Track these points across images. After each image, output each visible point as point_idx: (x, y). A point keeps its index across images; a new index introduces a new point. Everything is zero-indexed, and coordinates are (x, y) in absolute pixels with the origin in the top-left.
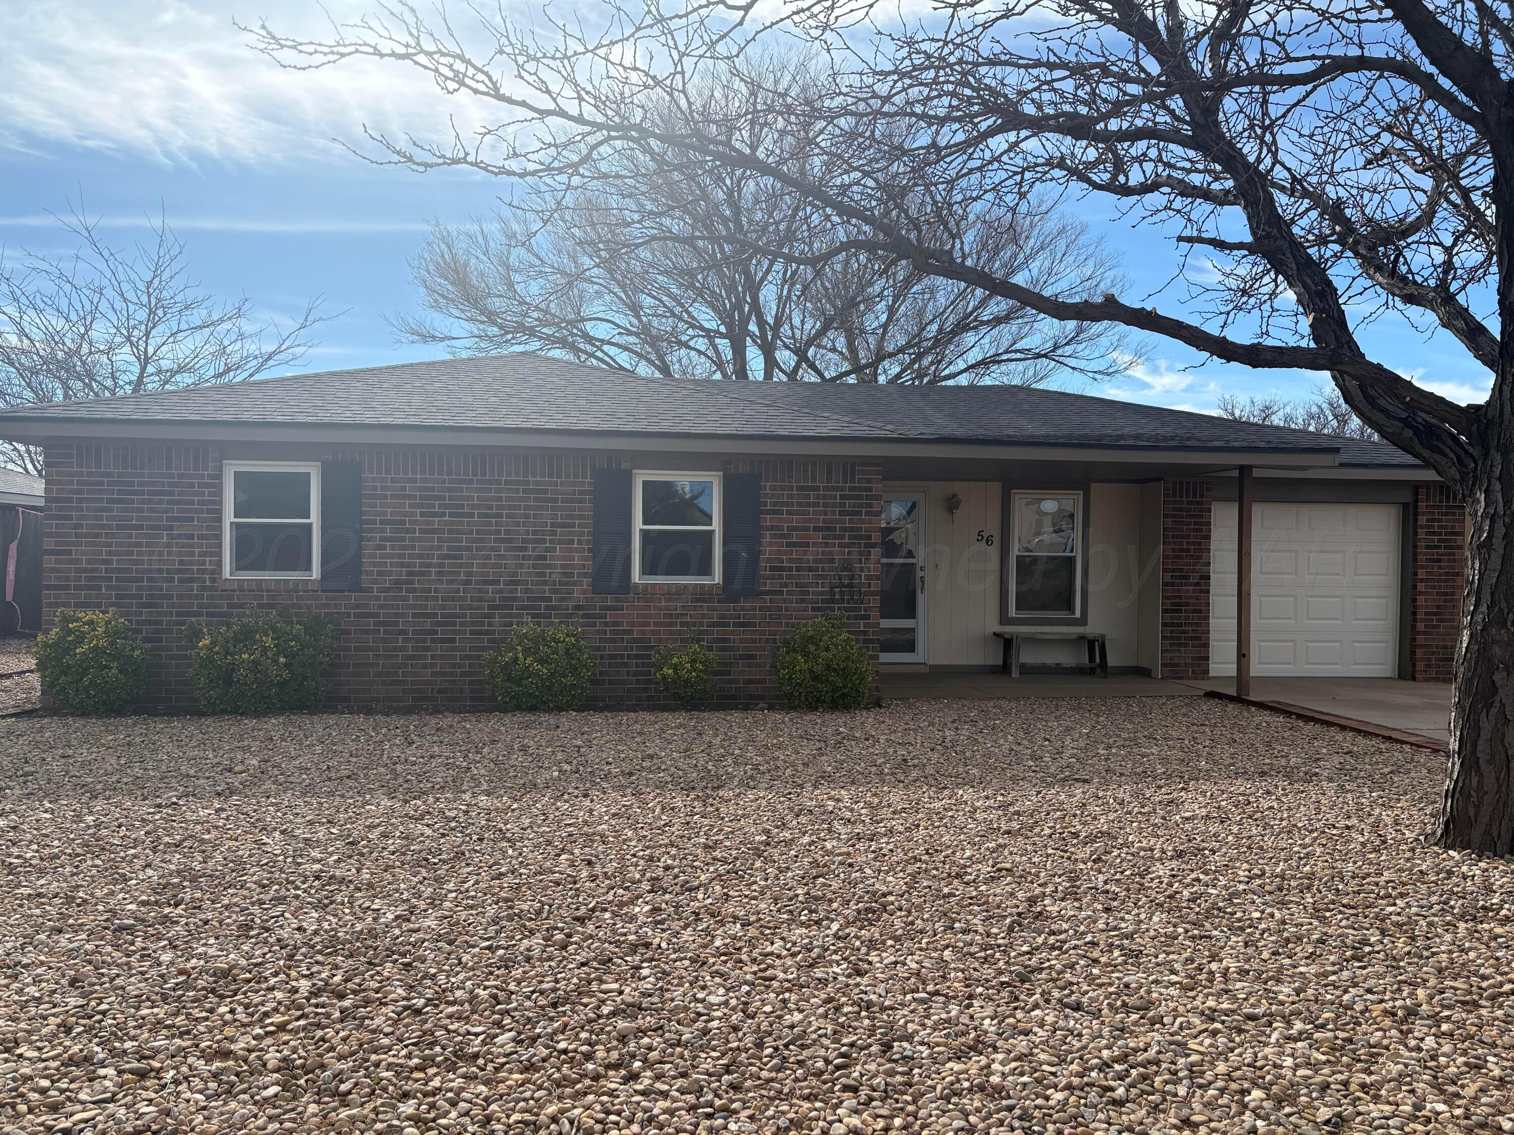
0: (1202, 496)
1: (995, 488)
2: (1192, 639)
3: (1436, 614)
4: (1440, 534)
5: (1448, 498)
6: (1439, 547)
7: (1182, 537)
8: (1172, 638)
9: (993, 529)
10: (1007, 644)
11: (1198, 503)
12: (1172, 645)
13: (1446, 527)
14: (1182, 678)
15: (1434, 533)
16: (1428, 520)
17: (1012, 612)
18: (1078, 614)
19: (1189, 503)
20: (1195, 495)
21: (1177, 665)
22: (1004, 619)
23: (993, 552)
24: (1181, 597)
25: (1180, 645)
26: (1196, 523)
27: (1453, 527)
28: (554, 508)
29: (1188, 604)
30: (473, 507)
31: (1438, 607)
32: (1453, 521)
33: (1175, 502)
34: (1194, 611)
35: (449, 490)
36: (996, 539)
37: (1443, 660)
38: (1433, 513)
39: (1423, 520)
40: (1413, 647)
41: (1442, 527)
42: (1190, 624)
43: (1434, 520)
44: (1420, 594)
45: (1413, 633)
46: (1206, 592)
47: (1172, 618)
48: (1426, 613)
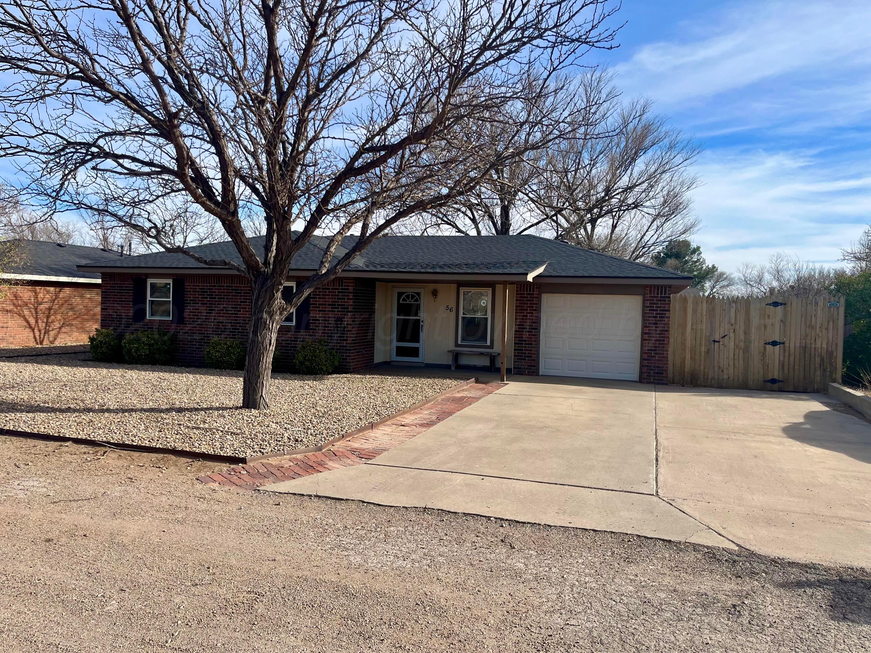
0: (534, 291)
1: (454, 286)
2: (528, 357)
3: (653, 350)
4: (657, 310)
5: (661, 293)
6: (656, 317)
7: (523, 310)
8: (518, 356)
9: (453, 305)
10: (456, 356)
11: (532, 294)
12: (518, 359)
14: (522, 374)
15: (654, 310)
16: (650, 303)
17: (459, 342)
18: (488, 343)
19: (527, 294)
20: (530, 291)
21: (520, 368)
22: (457, 345)
23: (453, 314)
24: (522, 338)
25: (521, 359)
26: (530, 304)
27: (664, 307)
28: (241, 296)
29: (526, 341)
30: (216, 295)
31: (655, 347)
32: (664, 304)
33: (521, 294)
35: (209, 289)
36: (454, 310)
37: (657, 373)
38: (653, 300)
39: (648, 304)
40: (642, 366)
41: (659, 307)
42: (527, 350)
43: (654, 304)
44: (645, 340)
45: (642, 359)
46: (535, 335)
47: (518, 347)
48: (648, 350)
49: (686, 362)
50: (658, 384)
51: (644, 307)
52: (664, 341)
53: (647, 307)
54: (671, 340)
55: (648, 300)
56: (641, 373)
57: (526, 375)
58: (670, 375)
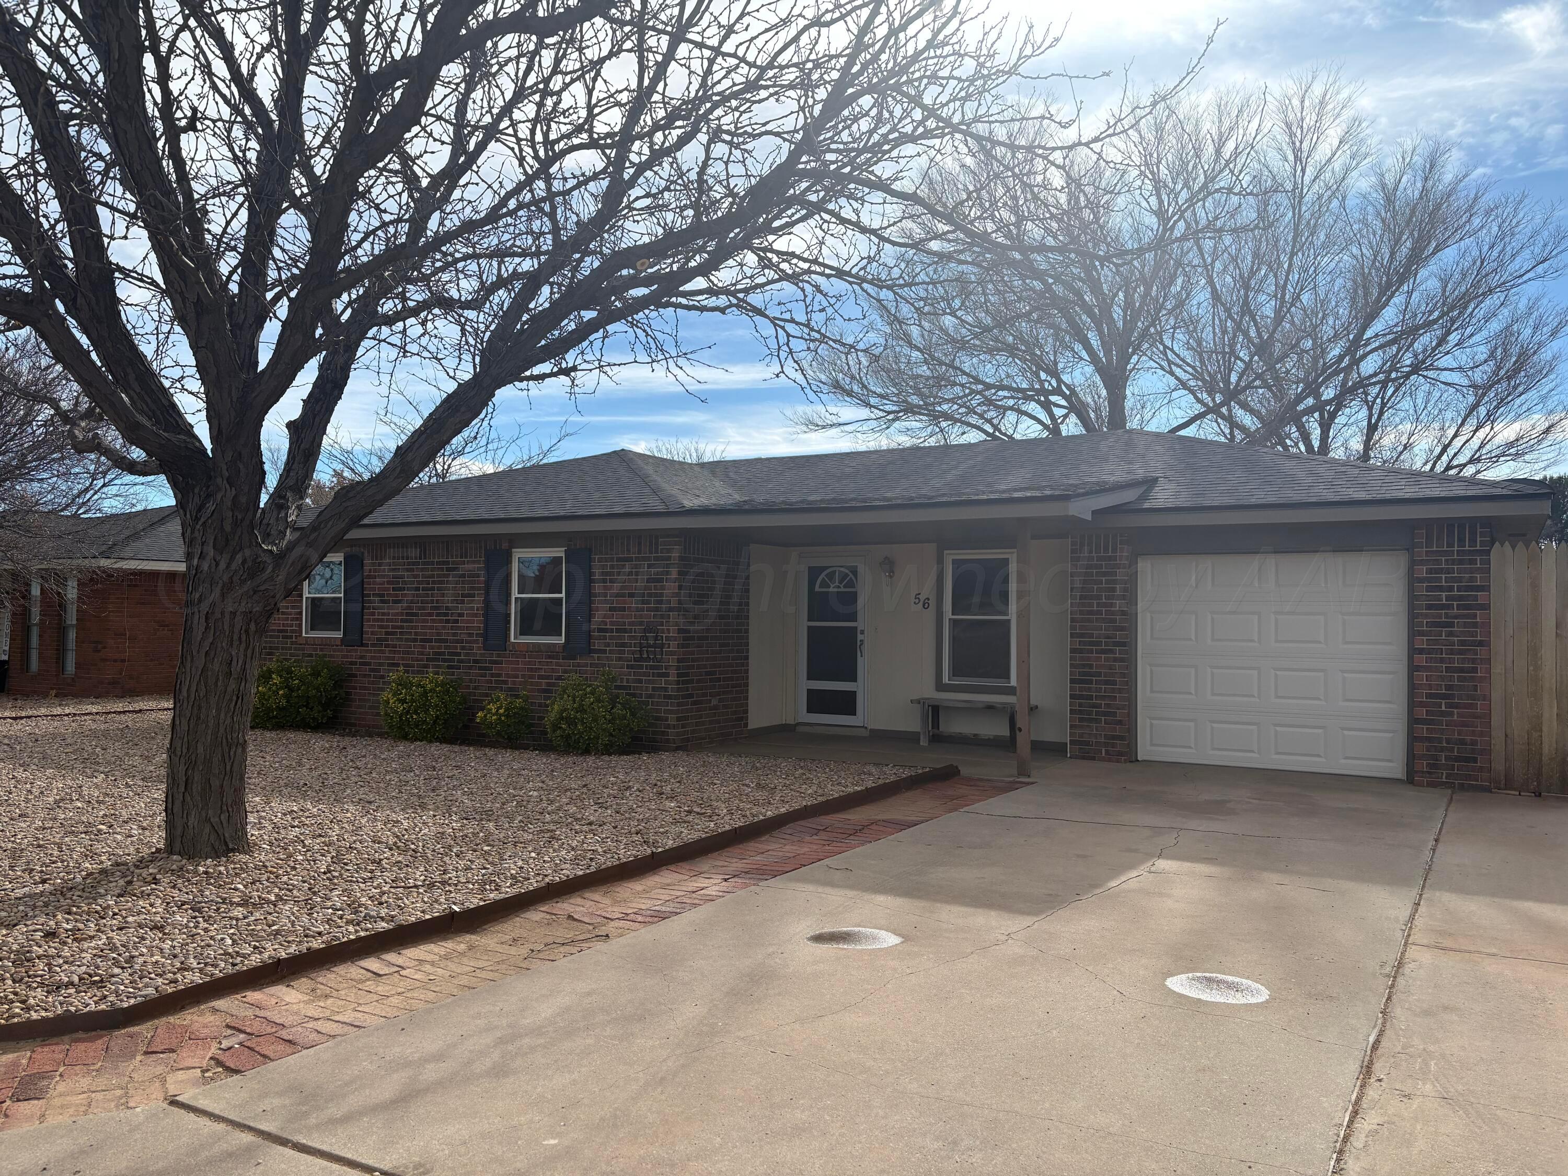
0: (1115, 550)
1: (932, 549)
2: (1105, 714)
3: (1444, 697)
4: (1451, 589)
5: (1461, 541)
6: (1449, 607)
8: (1081, 712)
9: (929, 592)
11: (1110, 558)
12: (1081, 720)
13: (1459, 580)
14: (1093, 759)
15: (1441, 589)
16: (1430, 571)
17: (946, 680)
18: (1014, 681)
19: (1099, 558)
20: (1106, 550)
21: (1087, 743)
22: (940, 686)
23: (931, 613)
24: (1091, 666)
25: (1089, 720)
26: (1108, 582)
27: (1472, 579)
29: (1099, 674)
31: (1449, 688)
32: (1471, 571)
33: (1082, 558)
34: (1107, 682)
36: (932, 602)
37: (1457, 759)
38: (1438, 562)
39: (1422, 571)
40: (1412, 739)
41: (1454, 580)
42: (1103, 697)
43: (1441, 571)
44: (1419, 668)
45: (1413, 721)
46: (1122, 660)
47: (1081, 689)
48: (1429, 696)
49: (1545, 729)
50: (1462, 788)
51: (1412, 581)
52: (1475, 670)
53: (1421, 580)
54: (1497, 669)
55: (1422, 562)
56: (1411, 757)
57: (1102, 760)
58: (1499, 766)
